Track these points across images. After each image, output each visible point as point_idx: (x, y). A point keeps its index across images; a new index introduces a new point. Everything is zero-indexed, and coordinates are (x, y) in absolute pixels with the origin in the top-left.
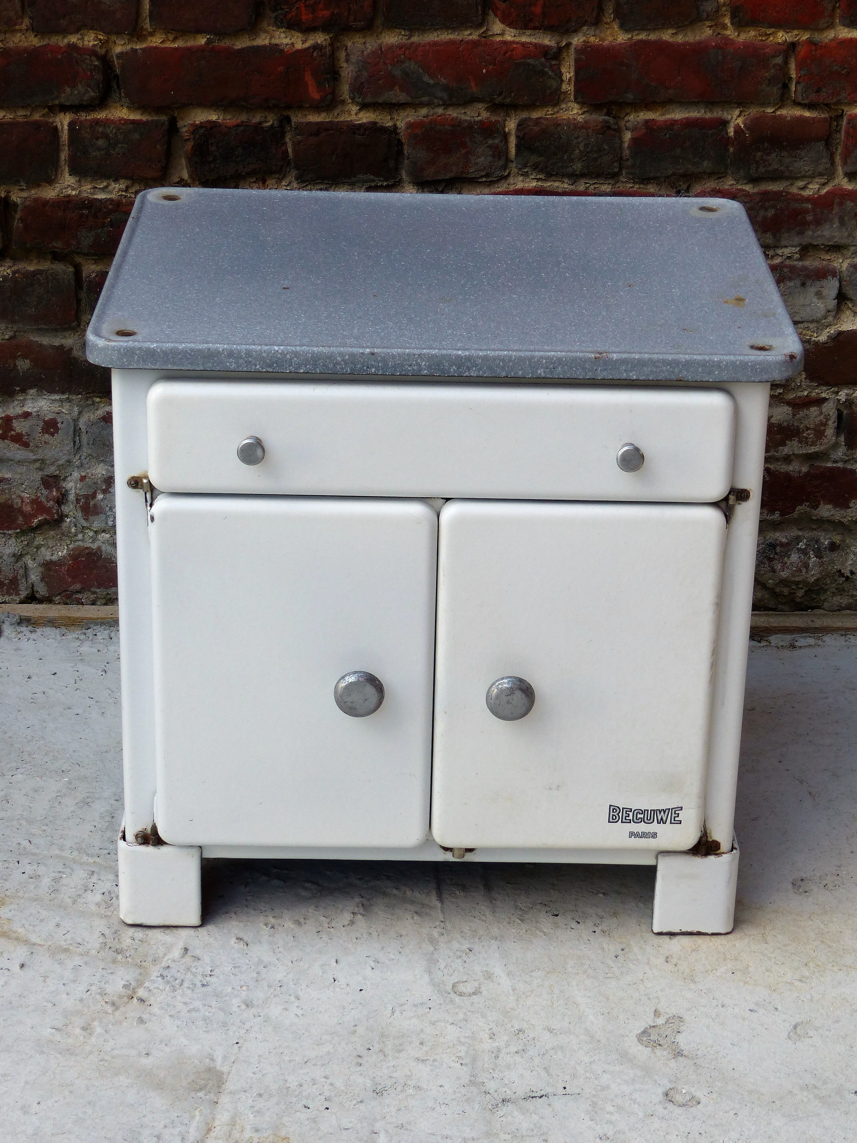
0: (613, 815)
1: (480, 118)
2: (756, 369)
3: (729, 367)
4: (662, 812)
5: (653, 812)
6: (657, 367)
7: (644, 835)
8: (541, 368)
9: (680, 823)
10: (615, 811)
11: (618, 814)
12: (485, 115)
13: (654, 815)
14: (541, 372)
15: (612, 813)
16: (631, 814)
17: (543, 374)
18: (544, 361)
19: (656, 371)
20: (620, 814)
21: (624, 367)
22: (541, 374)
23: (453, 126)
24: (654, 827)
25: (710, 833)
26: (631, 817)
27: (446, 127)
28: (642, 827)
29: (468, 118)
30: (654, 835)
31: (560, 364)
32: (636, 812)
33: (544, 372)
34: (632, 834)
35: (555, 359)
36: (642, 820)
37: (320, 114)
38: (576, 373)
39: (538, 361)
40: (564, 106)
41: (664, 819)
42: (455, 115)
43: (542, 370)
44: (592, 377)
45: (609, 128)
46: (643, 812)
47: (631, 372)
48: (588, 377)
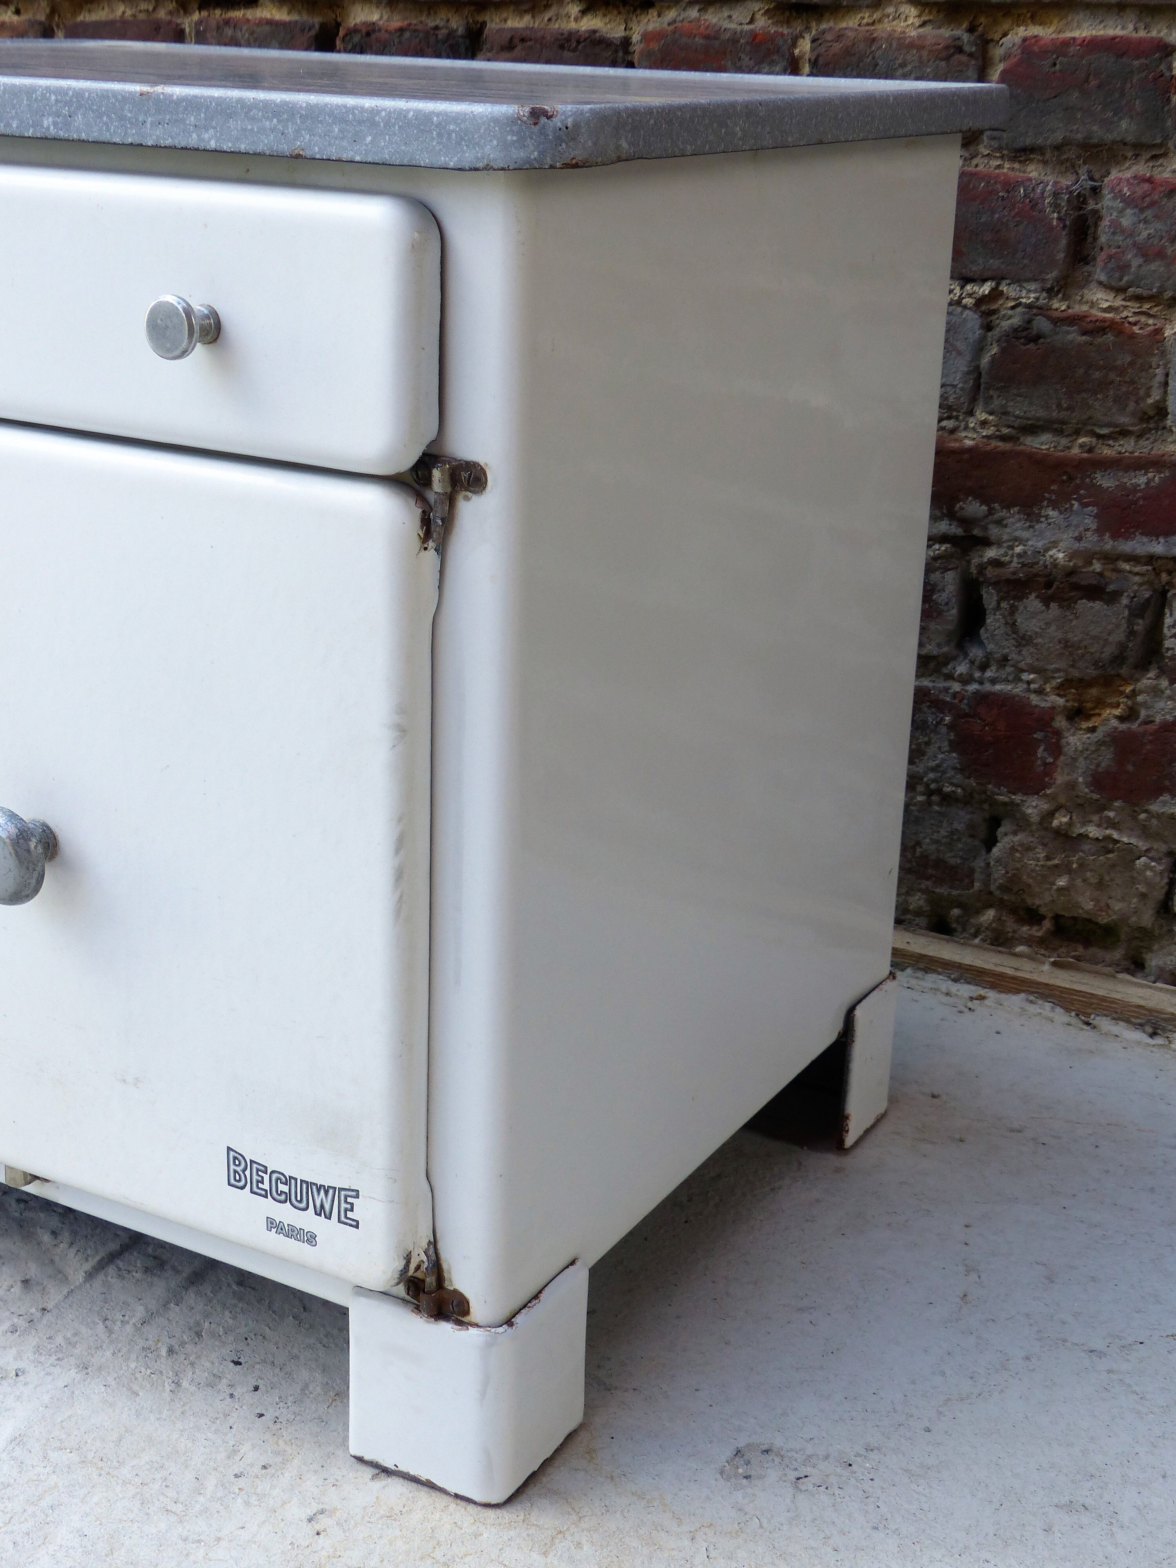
0: (235, 1172)
1: (751, 27)
2: (449, 134)
3: (394, 125)
4: (322, 1192)
5: (304, 1186)
6: (253, 119)
7: (292, 1232)
8: (49, 115)
9: (357, 1227)
10: (237, 1163)
11: (244, 1171)
12: (761, 22)
13: (307, 1193)
14: (49, 125)
15: (232, 1167)
16: (266, 1178)
17: (52, 128)
18: (53, 97)
19: (252, 130)
20: (248, 1173)
21: (192, 119)
22: (48, 128)
23: (707, 37)
24: (307, 1220)
25: (449, 1272)
26: (266, 1186)
27: (697, 39)
28: (286, 1214)
29: (733, 26)
30: (311, 1239)
31: (80, 107)
32: (274, 1176)
33: (55, 124)
34: (272, 1224)
35: (71, 93)
36: (286, 1198)
37: (521, 17)
38: (108, 130)
39: (43, 95)
40: (890, 10)
41: (327, 1207)
42: (714, 20)
43: (50, 119)
44: (137, 140)
45: (960, 50)
46: (289, 1180)
47: (207, 130)
48: (130, 140)
